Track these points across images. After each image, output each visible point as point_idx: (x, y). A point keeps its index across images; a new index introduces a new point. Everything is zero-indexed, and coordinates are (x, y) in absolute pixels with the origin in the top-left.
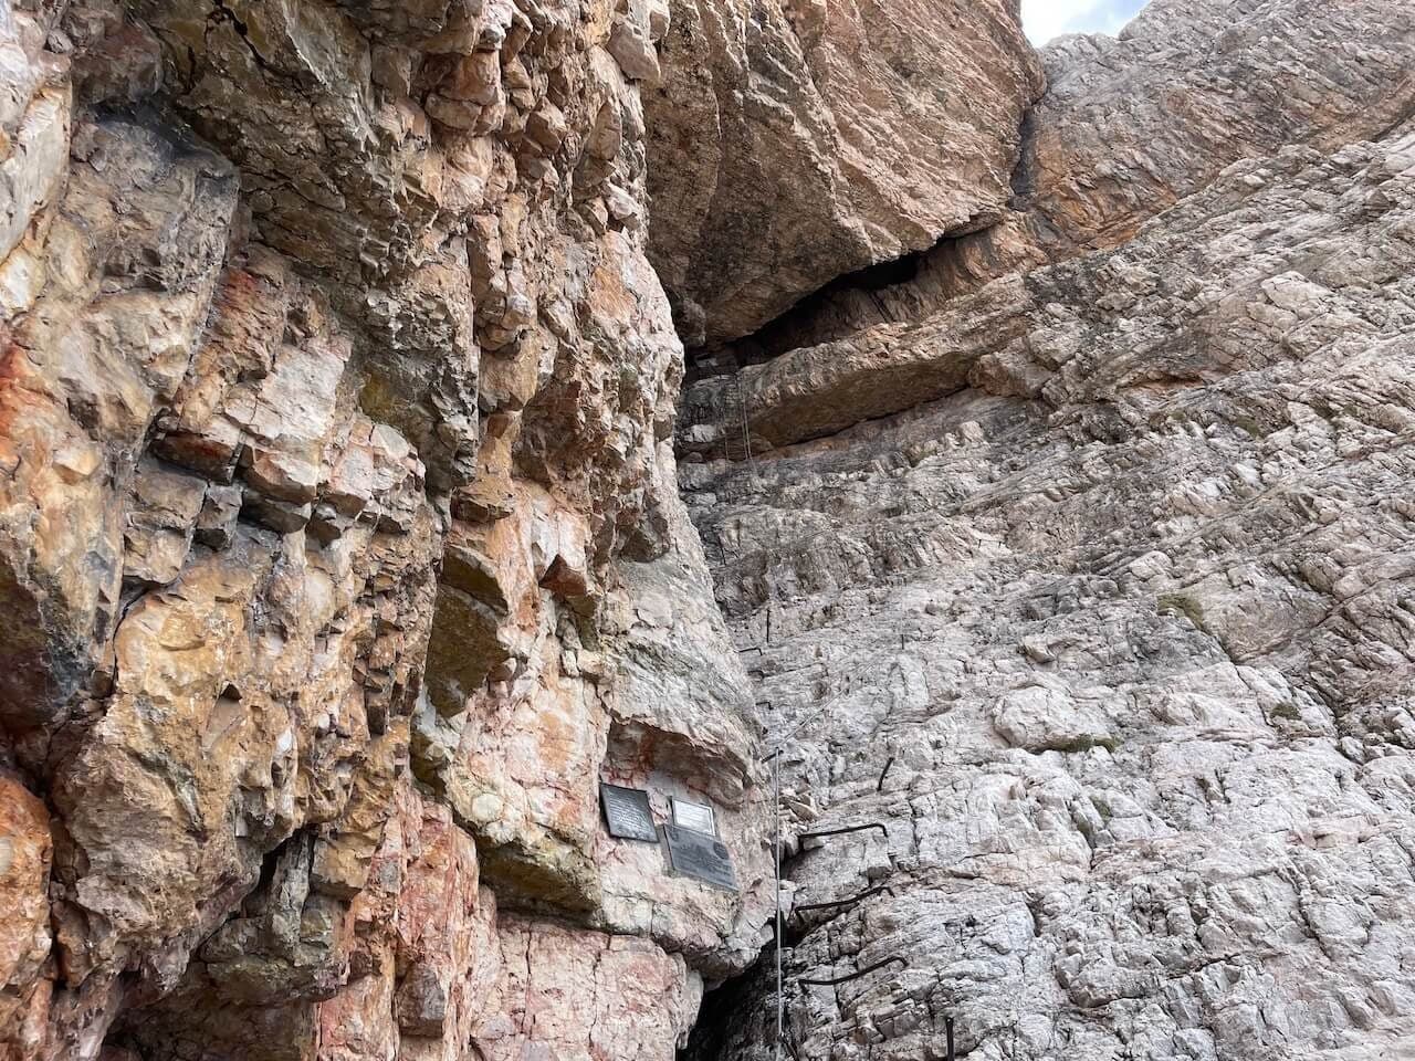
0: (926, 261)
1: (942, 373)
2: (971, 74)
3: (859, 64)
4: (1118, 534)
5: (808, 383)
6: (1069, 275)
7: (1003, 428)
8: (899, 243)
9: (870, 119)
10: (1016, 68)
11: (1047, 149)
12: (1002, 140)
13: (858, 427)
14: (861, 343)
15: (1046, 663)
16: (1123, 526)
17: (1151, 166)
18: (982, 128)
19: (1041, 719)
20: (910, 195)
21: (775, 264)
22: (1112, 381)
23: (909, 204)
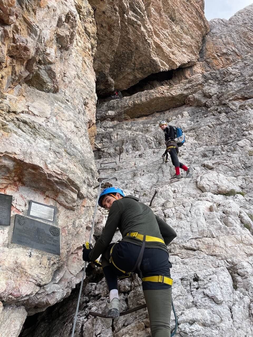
0: (175, 75)
1: (178, 100)
2: (190, 23)
3: (161, 15)
4: (232, 136)
5: (141, 100)
6: (215, 74)
7: (194, 114)
8: (168, 66)
9: (163, 31)
10: (202, 24)
11: (209, 45)
12: (198, 42)
13: (154, 114)
14: (156, 91)
15: (211, 169)
16: (233, 133)
17: (237, 51)
18: (192, 38)
19: (216, 183)
20: (172, 54)
21: (134, 69)
22: (227, 99)
23: (172, 56)
